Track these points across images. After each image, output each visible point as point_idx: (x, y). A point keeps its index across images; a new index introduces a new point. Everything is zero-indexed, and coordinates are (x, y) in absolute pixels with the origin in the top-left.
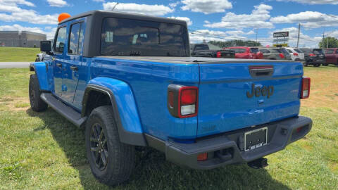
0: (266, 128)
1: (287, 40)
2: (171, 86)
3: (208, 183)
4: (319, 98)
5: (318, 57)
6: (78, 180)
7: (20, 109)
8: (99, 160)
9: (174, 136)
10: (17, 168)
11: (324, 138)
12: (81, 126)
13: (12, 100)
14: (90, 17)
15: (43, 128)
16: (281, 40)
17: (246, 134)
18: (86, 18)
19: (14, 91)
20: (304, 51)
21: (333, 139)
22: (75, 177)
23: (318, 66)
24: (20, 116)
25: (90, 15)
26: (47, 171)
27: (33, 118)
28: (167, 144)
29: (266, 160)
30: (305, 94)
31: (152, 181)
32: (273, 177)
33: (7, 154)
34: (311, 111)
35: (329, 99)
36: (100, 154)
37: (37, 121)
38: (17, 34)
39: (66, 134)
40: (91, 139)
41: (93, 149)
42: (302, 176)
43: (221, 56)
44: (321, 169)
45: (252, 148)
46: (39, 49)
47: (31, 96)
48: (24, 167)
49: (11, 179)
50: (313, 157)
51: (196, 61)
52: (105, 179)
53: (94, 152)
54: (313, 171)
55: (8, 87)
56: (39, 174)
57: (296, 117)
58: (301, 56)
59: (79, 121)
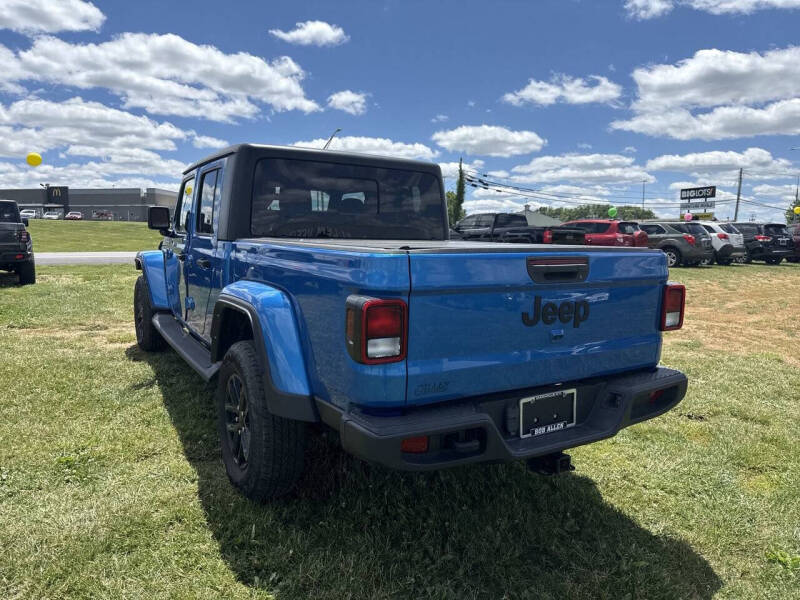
0: (574, 391)
1: (712, 205)
2: (353, 299)
3: (461, 504)
4: (761, 333)
5: (775, 243)
6: (195, 487)
7: (118, 345)
8: (238, 450)
9: (361, 403)
10: (83, 460)
11: (746, 419)
12: (211, 380)
13: (106, 328)
14: (233, 157)
15: (151, 384)
16: (696, 206)
17: (523, 401)
18: (226, 159)
19: (111, 309)
20: (744, 229)
21: (765, 422)
22: (193, 481)
23: (777, 263)
24: (112, 359)
25: (232, 153)
26: (140, 469)
27: (137, 364)
28: (345, 417)
29: (568, 458)
30: (670, 319)
31: (344, 495)
32: (606, 498)
33: (71, 433)
34: (730, 360)
35: (783, 336)
36: (239, 437)
37: (144, 369)
38: (139, 195)
39: (194, 396)
40: (228, 406)
41: (229, 426)
42: (672, 498)
43: (554, 240)
44: (719, 485)
45: (538, 431)
46: (146, 224)
47: (138, 320)
48: (99, 458)
49: (68, 481)
50: (707, 460)
51: (407, 248)
52: (245, 487)
53: (232, 433)
54: (700, 487)
55: (102, 302)
56: (123, 473)
57: (652, 369)
58: (736, 240)
59: (209, 370)
